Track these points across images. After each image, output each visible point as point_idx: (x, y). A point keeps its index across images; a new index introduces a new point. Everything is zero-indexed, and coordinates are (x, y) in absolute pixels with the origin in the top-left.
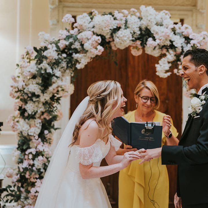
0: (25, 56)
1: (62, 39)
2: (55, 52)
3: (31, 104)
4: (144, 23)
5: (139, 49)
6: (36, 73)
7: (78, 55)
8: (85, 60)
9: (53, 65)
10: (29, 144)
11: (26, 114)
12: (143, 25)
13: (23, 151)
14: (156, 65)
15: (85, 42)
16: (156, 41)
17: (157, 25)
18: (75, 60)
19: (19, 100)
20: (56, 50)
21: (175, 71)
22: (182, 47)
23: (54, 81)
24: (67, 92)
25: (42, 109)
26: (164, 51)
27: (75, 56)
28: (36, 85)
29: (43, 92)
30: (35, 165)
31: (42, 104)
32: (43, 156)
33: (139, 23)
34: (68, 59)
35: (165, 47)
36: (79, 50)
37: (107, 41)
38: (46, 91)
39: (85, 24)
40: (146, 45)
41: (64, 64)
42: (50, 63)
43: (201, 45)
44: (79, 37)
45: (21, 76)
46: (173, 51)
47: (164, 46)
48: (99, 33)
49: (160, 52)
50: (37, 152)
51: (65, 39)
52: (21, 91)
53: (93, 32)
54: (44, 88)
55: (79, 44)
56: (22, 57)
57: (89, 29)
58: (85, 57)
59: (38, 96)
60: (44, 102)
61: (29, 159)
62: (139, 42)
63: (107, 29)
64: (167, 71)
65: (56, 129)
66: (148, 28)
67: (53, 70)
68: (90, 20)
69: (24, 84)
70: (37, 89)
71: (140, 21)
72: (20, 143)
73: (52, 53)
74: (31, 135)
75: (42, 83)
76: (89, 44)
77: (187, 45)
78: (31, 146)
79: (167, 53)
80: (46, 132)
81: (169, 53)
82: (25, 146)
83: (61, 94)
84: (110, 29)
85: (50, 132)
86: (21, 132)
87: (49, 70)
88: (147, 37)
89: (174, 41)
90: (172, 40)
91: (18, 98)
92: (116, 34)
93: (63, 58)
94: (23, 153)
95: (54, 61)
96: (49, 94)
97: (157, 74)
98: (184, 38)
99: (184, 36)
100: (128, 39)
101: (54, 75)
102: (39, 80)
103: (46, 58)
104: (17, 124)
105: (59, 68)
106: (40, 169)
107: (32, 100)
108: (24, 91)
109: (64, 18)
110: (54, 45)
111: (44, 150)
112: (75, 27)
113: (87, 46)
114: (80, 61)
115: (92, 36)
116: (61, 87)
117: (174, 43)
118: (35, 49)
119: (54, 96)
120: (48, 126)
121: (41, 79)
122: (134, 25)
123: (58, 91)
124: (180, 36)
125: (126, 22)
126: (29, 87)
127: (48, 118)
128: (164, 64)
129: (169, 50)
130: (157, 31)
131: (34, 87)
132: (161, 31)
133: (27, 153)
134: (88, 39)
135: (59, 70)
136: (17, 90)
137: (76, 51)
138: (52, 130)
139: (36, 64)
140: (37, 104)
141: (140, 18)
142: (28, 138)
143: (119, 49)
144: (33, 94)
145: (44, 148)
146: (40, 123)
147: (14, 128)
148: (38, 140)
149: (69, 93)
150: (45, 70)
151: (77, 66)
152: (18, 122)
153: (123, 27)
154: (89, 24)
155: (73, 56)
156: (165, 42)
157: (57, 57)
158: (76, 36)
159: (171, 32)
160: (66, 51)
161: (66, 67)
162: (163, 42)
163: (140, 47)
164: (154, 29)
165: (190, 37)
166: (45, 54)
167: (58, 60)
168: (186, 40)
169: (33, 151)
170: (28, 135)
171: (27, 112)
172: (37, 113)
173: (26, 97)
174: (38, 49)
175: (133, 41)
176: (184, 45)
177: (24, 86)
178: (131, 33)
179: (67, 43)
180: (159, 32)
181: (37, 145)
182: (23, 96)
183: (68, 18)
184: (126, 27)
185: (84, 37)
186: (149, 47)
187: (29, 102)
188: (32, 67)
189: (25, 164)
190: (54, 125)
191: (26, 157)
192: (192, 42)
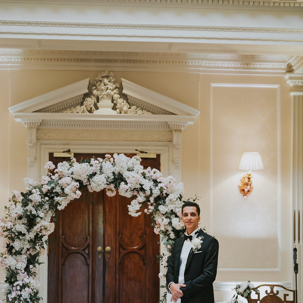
0: (11, 199)
1: (45, 185)
2: (39, 196)
3: (18, 242)
4: (117, 169)
5: (113, 191)
6: (23, 214)
7: (59, 198)
8: (65, 202)
9: (37, 207)
10: (16, 277)
11: (14, 251)
12: (116, 171)
13: (11, 283)
14: (128, 206)
15: (65, 187)
16: (128, 184)
17: (128, 171)
18: (56, 202)
19: (6, 239)
20: (39, 194)
21: (146, 211)
22: (151, 190)
23: (38, 221)
24: (50, 231)
25: (28, 246)
26: (135, 193)
27: (57, 199)
28: (23, 225)
29: (29, 231)
30: (22, 296)
31: (27, 241)
32: (29, 287)
33: (113, 169)
34: (50, 201)
35: (136, 190)
36: (60, 194)
37: (85, 184)
38: (31, 230)
39: (65, 171)
40: (120, 188)
41: (47, 206)
42: (34, 206)
43: (167, 188)
44: (60, 182)
45: (8, 217)
46: (143, 193)
47: (135, 188)
48: (77, 179)
49: (132, 193)
50: (23, 284)
51: (47, 184)
52: (9, 230)
53: (72, 177)
54: (29, 228)
55: (60, 188)
56: (9, 199)
57: (69, 175)
58: (65, 200)
59: (24, 235)
60: (29, 240)
61: (17, 290)
62: (113, 185)
63: (84, 175)
64: (137, 212)
65: (39, 264)
66: (121, 173)
67: (37, 212)
68: (69, 167)
69: (12, 224)
70: (24, 228)
71: (114, 167)
72: (8, 276)
73: (36, 197)
74: (18, 269)
75: (27, 223)
76: (69, 189)
77: (155, 188)
78: (18, 279)
79: (138, 195)
80: (31, 266)
81: (140, 195)
82: (14, 279)
83: (44, 232)
84: (87, 175)
85: (34, 266)
86: (10, 267)
87: (34, 212)
88: (120, 181)
89: (143, 185)
90: (142, 184)
91: (6, 236)
92: (92, 179)
93: (46, 201)
94: (12, 285)
95: (38, 204)
96: (33, 232)
97: (129, 213)
98: (153, 181)
99: (153, 180)
100: (103, 183)
101: (38, 216)
102: (25, 220)
103: (31, 201)
104: (5, 259)
105: (43, 209)
106: (27, 299)
107: (19, 238)
108: (11, 231)
109: (46, 164)
110: (38, 190)
111: (30, 282)
112: (55, 173)
113: (67, 190)
114: (60, 203)
115: (71, 181)
116: (44, 227)
117: (143, 187)
118: (22, 194)
119: (37, 234)
120: (32, 261)
121: (26, 219)
122: (108, 171)
123: (41, 230)
124: (149, 180)
125: (101, 168)
126: (15, 226)
127: (33, 254)
128: (136, 205)
129: (139, 192)
130: (129, 176)
131: (21, 227)
132: (132, 176)
133: (15, 285)
134: (68, 185)
135: (42, 211)
136: (5, 229)
137: (57, 195)
138: (37, 265)
139: (22, 206)
140: (23, 241)
141: (114, 164)
142: (15, 271)
143: (95, 192)
144: (20, 233)
145: (29, 280)
146: (25, 258)
147: (2, 263)
148: (24, 273)
149: (51, 231)
150: (31, 212)
151: (58, 208)
152: (5, 258)
153: (99, 173)
154: (69, 170)
155: (54, 199)
156: (136, 186)
157: (40, 200)
158: (57, 181)
159: (141, 177)
160: (48, 194)
161: (48, 209)
162: (134, 185)
163: (114, 189)
164: (126, 174)
165: (158, 181)
166: (30, 197)
167: (41, 202)
168: (154, 183)
169: (20, 283)
170: (16, 269)
171: (14, 249)
172: (23, 250)
173: (13, 236)
174: (24, 193)
175: (107, 184)
176: (153, 188)
177: (12, 226)
178: (105, 178)
179: (50, 188)
180: (131, 177)
181: (23, 278)
182: (11, 234)
183: (50, 165)
184: (101, 173)
185: (65, 183)
186: (122, 190)
187: (16, 240)
188: (19, 210)
189: (13, 295)
190: (38, 260)
191: (14, 288)
192: (160, 185)
